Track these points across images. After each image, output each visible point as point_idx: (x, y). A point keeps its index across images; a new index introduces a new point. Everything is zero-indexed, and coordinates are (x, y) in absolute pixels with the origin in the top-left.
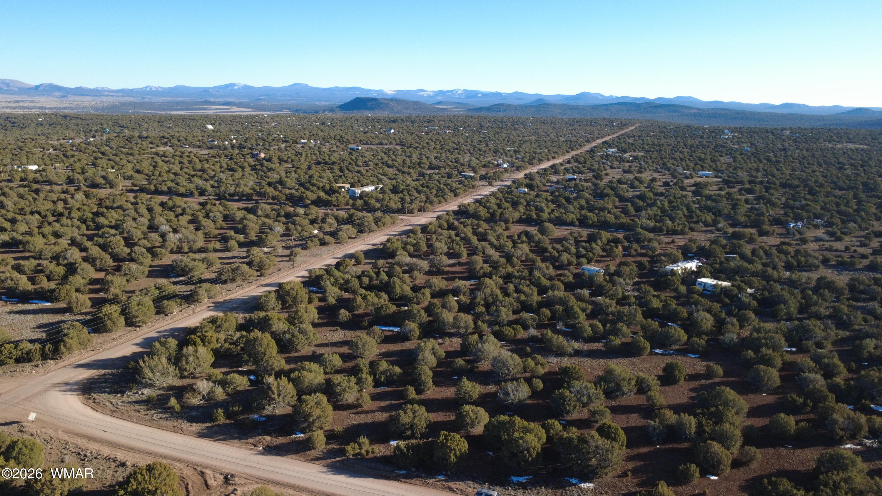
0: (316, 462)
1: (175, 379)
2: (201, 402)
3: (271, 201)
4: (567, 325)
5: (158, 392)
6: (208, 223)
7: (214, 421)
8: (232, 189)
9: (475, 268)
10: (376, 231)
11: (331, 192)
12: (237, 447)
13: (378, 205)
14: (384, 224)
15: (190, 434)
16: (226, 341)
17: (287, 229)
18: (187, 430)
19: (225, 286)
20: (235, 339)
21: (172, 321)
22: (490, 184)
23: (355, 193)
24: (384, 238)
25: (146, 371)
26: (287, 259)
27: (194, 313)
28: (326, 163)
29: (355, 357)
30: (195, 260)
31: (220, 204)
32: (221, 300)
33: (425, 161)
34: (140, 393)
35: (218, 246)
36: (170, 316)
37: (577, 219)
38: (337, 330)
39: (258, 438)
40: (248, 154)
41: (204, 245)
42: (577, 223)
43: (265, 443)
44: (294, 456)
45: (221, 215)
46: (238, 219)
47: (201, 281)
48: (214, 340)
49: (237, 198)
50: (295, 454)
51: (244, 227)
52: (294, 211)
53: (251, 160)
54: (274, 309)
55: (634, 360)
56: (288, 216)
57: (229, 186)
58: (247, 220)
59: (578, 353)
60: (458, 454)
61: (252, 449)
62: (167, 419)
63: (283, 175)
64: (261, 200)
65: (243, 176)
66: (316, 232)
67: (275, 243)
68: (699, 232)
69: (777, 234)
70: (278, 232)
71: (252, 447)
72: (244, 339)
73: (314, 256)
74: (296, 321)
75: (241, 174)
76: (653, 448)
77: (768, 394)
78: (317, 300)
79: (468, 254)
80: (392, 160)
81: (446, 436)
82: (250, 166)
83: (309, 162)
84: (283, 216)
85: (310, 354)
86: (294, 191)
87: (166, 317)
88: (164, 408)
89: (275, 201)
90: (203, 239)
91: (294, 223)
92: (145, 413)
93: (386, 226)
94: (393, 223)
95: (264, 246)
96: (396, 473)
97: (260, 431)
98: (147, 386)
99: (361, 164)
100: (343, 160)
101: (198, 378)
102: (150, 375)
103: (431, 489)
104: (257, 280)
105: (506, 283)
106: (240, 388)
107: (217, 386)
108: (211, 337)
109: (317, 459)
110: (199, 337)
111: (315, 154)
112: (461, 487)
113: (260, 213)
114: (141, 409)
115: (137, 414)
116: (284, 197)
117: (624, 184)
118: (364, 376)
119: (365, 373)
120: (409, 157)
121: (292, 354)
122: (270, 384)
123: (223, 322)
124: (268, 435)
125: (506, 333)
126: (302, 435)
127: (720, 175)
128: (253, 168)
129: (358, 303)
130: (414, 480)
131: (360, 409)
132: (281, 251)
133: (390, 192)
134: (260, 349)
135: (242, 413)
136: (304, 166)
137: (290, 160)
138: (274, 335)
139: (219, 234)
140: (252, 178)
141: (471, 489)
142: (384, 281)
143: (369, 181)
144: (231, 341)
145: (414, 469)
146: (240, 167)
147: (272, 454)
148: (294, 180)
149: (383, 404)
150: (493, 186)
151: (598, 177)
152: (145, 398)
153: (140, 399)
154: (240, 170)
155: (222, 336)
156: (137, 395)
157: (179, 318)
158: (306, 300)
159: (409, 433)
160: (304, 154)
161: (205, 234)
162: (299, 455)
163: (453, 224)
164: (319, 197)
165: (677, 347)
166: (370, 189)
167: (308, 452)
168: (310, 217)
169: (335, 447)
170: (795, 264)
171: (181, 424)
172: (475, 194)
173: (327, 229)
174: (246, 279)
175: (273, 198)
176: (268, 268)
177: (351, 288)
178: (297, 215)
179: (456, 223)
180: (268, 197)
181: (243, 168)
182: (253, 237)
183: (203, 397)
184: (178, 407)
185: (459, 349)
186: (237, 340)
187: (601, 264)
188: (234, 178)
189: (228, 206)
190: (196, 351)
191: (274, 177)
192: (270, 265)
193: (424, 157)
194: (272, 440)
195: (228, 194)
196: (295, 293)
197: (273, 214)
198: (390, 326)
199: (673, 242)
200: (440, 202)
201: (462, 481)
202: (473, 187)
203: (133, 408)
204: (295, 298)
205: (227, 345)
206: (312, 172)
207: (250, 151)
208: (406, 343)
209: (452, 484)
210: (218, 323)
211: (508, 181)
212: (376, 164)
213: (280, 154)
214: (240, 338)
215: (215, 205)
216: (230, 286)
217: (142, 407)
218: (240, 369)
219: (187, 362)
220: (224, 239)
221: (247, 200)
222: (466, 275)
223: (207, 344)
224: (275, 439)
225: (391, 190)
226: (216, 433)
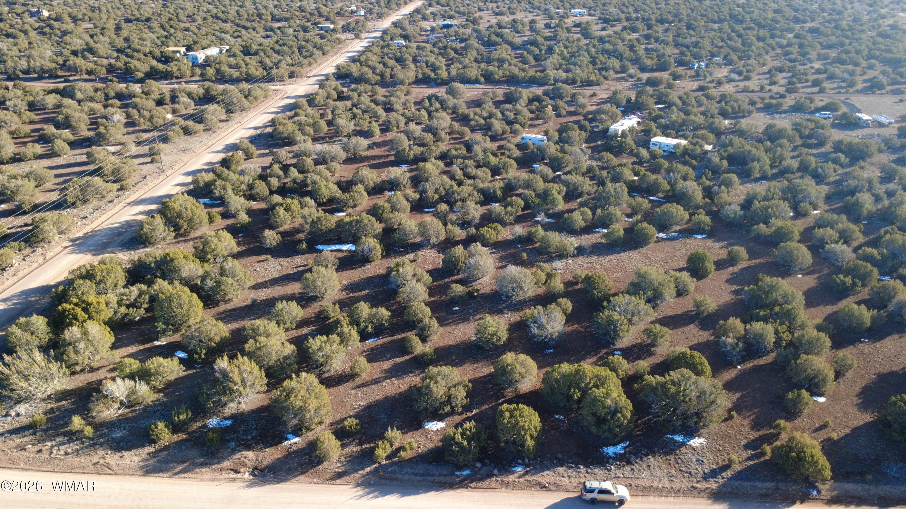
0: (339, 481)
1: (63, 380)
2: (120, 412)
3: (86, 77)
4: (549, 216)
5: (45, 407)
6: (9, 117)
7: (155, 442)
8: (23, 64)
9: (404, 151)
10: (250, 108)
11: (166, 59)
12: (211, 480)
13: (235, 74)
14: (256, 98)
15: (126, 472)
16: (119, 303)
17: (128, 116)
18: (118, 465)
19: (75, 210)
20: (132, 298)
21: (16, 278)
22: (357, 37)
23: (196, 58)
24: (267, 118)
25: (15, 379)
26: (149, 159)
27: (45, 261)
28: (137, 20)
29: (313, 299)
30: (14, 177)
31: (15, 86)
32: (81, 234)
33: (264, 11)
34: (13, 414)
35: (39, 149)
36: (10, 271)
37: (482, 75)
38: (267, 260)
39: (234, 457)
40: (24, 12)
41: (17, 151)
42: (482, 80)
43: (248, 463)
44: (302, 478)
45: (24, 103)
46: (50, 106)
47: (36, 208)
48: (103, 306)
49: (36, 75)
50: (303, 473)
51: (67, 118)
52: (127, 88)
53: (32, 20)
54: (164, 239)
55: (644, 250)
56: (119, 96)
57: (17, 59)
58: (64, 107)
59: (580, 251)
60: (535, 434)
61: (234, 480)
62: (77, 453)
63: (87, 37)
64: (71, 76)
65: (30, 43)
66: (170, 116)
67: (119, 137)
68: (613, 80)
69: (690, 77)
70: (119, 121)
71: (233, 475)
72: (147, 297)
73: (184, 151)
74: (209, 256)
75: (26, 42)
76: (735, 372)
77: (803, 275)
78: (219, 217)
79: (381, 130)
80: (223, 12)
81: (511, 412)
82: (35, 29)
83: (115, 20)
84: (114, 98)
85: (249, 302)
86: (113, 61)
87: (5, 274)
88: (65, 434)
89: (93, 77)
90: (12, 141)
91: (135, 107)
92: (36, 448)
93: (259, 101)
94: (266, 97)
95: (108, 145)
96: (458, 476)
97: (232, 444)
98: (19, 401)
99: (185, 19)
100: (159, 15)
101: (98, 369)
102: (24, 384)
103: (515, 491)
104: (118, 196)
105: (447, 165)
106: (172, 378)
107: (138, 382)
108: (98, 302)
109: (339, 476)
110: (76, 304)
111: (119, 9)
112: (552, 480)
113: (79, 96)
114: (27, 443)
115: (22, 452)
116: (104, 71)
117: (505, 28)
118: (346, 330)
119: (345, 325)
120: (241, 7)
121: (223, 307)
122: (225, 370)
123: (105, 274)
124: (249, 448)
125: (488, 236)
126: (297, 440)
127: (593, 12)
128: (40, 32)
129: (282, 216)
130: (487, 482)
131: (358, 381)
132: (134, 150)
133: (241, 54)
134: (179, 310)
135: (193, 420)
136: (111, 25)
137: (87, 18)
138: (186, 282)
139: (33, 131)
140: (46, 46)
141: (566, 480)
142: (298, 181)
143: (209, 43)
144: (128, 302)
145: (479, 465)
146: (21, 31)
147: (269, 482)
148: (107, 45)
149: (387, 365)
150: (361, 39)
151: (474, 22)
152: (24, 421)
153: (17, 425)
154: (23, 35)
155: (113, 298)
156: (9, 418)
157: (26, 271)
158: (206, 220)
159: (447, 409)
160: (104, 9)
161: (11, 133)
162: (309, 474)
163: (342, 92)
164: (152, 68)
165: (678, 228)
166: (213, 51)
167: (321, 467)
168: (153, 97)
169: (354, 449)
170: (730, 111)
171: (104, 458)
172: (345, 50)
173: (184, 112)
174: (103, 197)
175: (89, 73)
176: (129, 177)
177: (258, 194)
178: (132, 95)
179: (345, 90)
180: (81, 71)
181: (25, 32)
182: (85, 132)
183: (122, 403)
184: (89, 431)
185: (440, 266)
186: (135, 300)
187: (536, 129)
188: (19, 47)
189: (28, 89)
190: (85, 333)
191: (78, 43)
192: (130, 172)
193: (260, 6)
194: (257, 457)
195: (21, 71)
196: (190, 214)
197: (99, 95)
198: (334, 244)
199: (594, 95)
200: (310, 64)
201: (548, 469)
202: (340, 41)
203: (11, 444)
204: (190, 221)
205: (123, 310)
206: (125, 33)
207: (25, 8)
208: (368, 267)
209: (538, 478)
210: (98, 278)
211: (375, 31)
212: (205, 19)
213: (70, 10)
214: (140, 296)
215: (7, 88)
216: (86, 209)
217: (27, 439)
218: (157, 343)
219: (77, 352)
220: (44, 139)
221: (51, 77)
222: (393, 158)
223: (94, 314)
224: (261, 454)
225: (241, 51)
226: (166, 461)
